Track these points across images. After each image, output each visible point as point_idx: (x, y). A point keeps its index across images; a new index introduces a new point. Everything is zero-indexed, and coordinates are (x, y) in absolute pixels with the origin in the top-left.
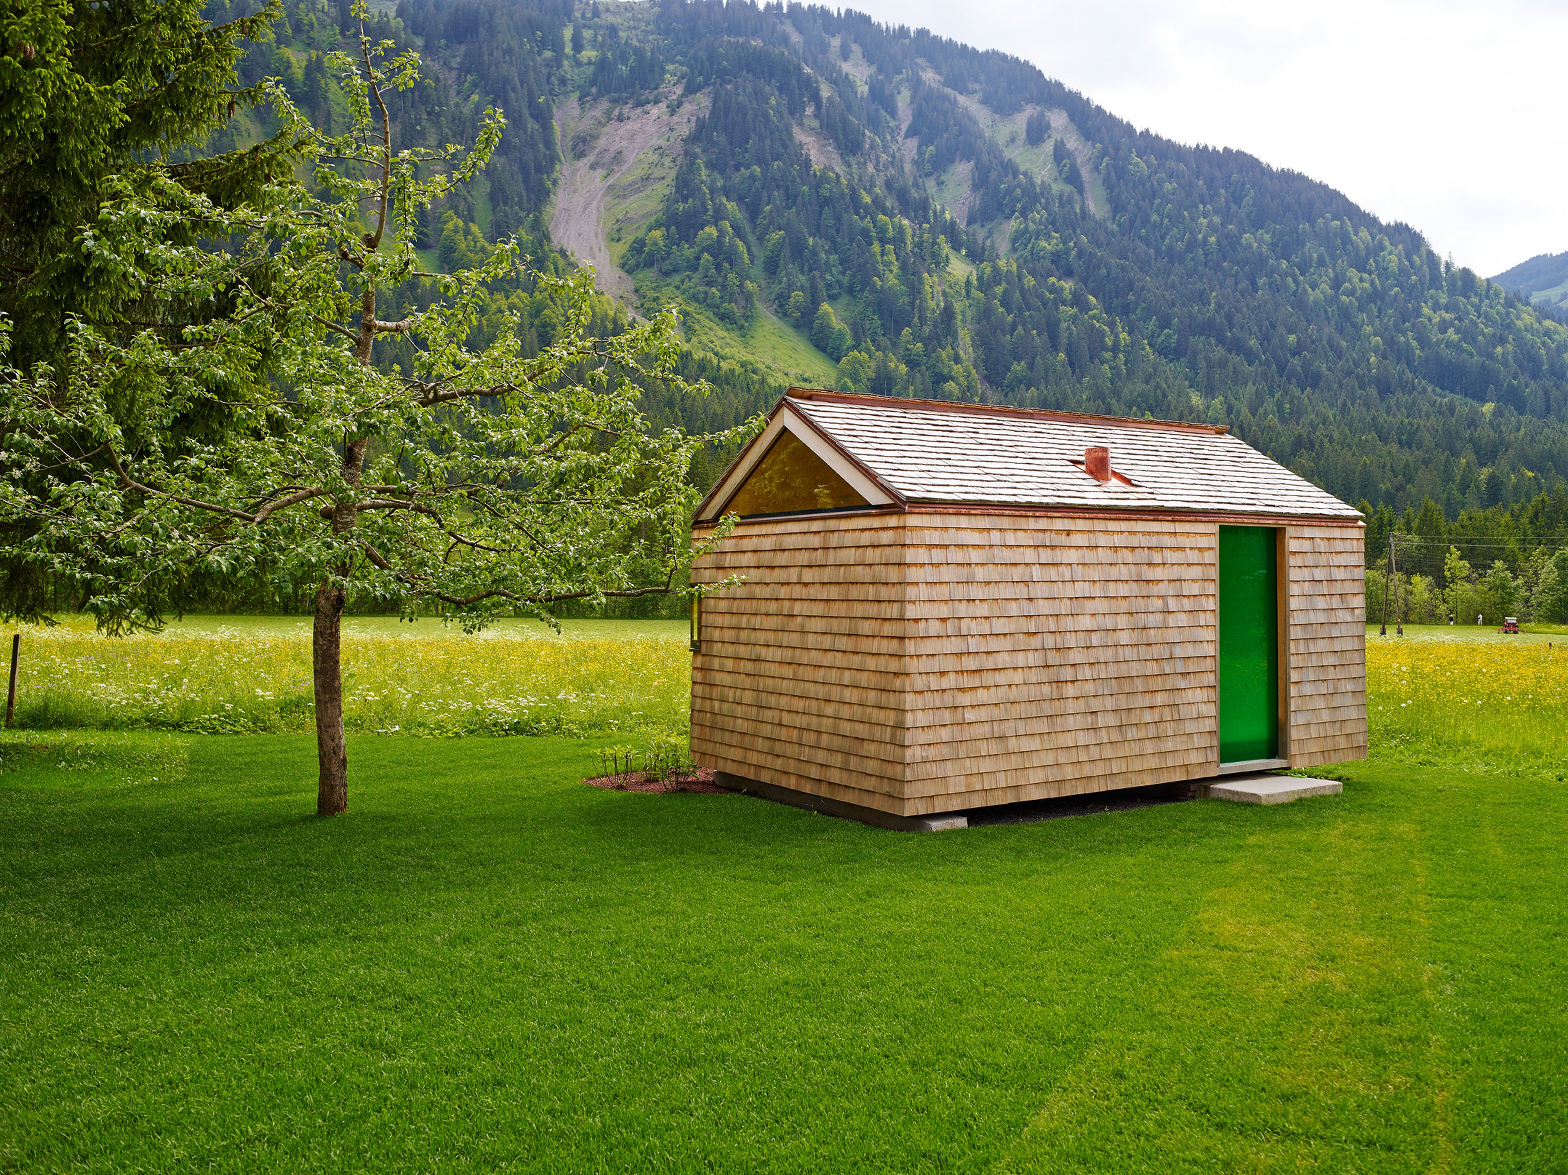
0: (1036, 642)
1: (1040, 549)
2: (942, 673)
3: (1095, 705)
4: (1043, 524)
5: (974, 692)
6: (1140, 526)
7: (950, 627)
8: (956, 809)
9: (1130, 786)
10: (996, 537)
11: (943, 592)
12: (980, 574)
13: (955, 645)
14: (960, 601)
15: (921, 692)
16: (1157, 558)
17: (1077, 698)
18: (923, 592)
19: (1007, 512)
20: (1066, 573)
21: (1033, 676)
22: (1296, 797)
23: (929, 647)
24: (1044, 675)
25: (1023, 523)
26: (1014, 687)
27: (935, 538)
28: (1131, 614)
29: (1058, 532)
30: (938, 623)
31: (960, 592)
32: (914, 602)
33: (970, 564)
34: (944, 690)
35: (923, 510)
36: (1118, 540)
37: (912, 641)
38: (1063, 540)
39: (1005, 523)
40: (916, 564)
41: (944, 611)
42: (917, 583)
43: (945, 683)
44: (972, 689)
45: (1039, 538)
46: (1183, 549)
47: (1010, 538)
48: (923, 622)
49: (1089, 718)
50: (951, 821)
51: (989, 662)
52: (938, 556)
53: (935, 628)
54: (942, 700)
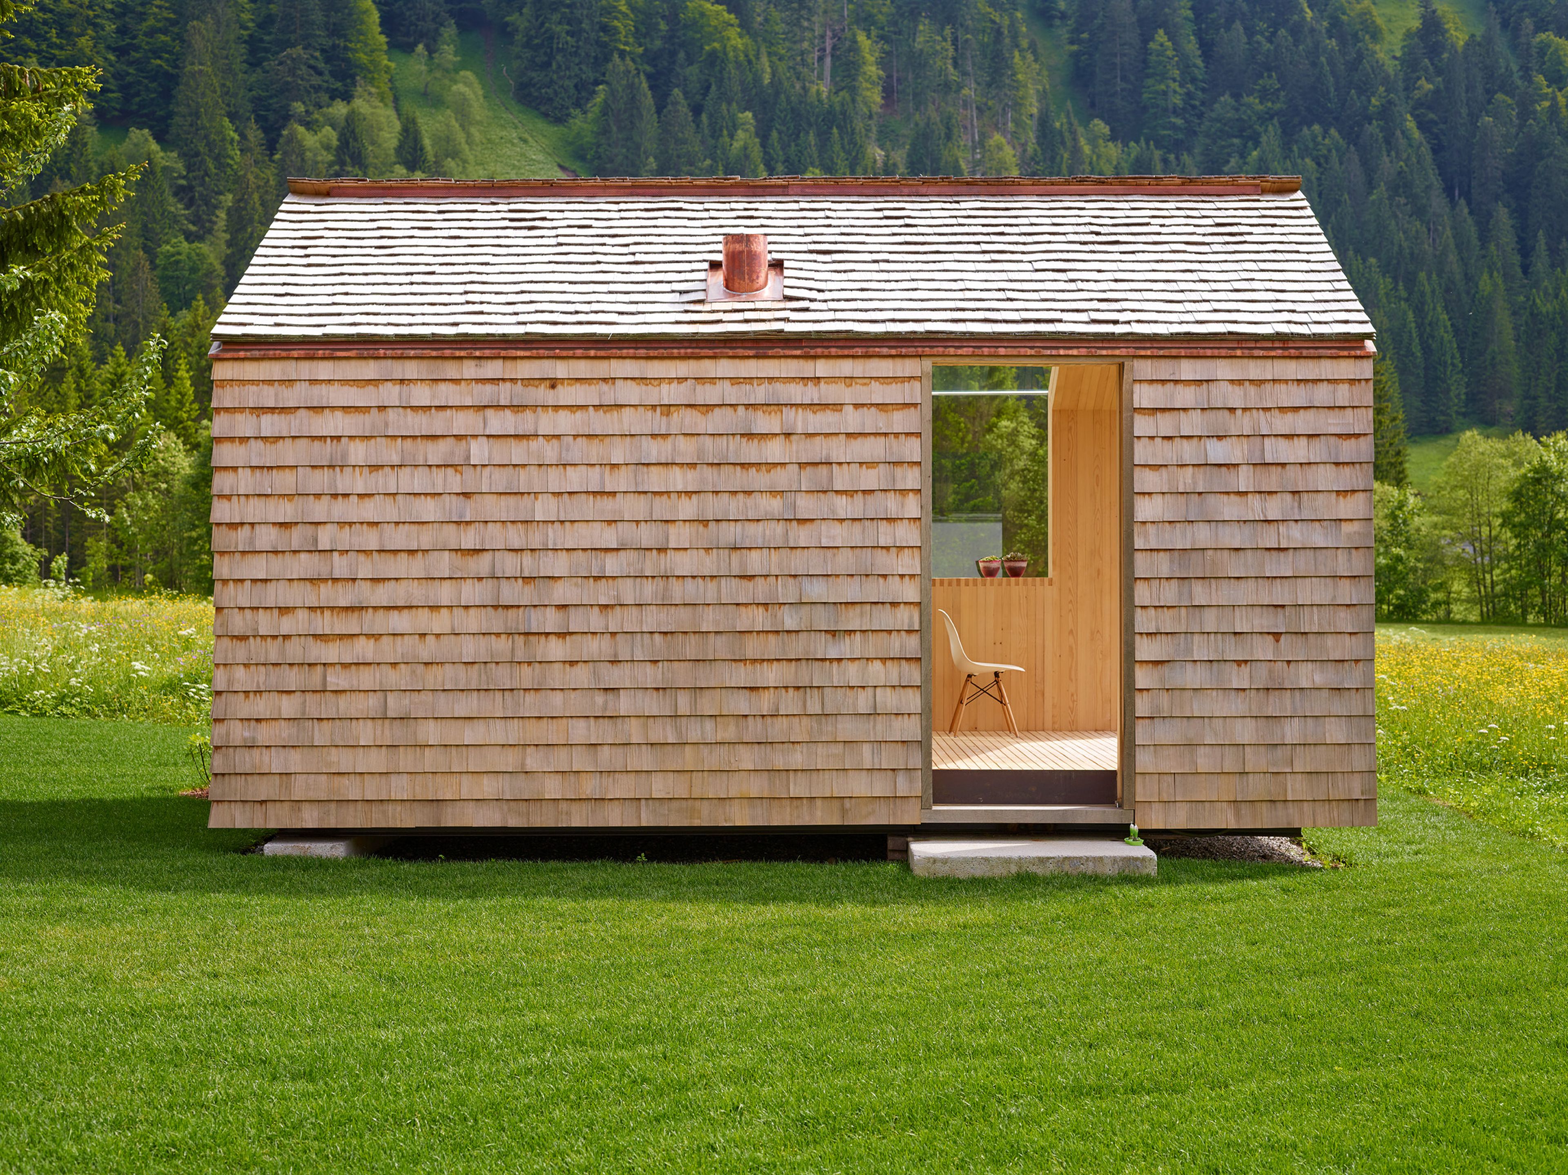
0: (482, 564)
1: (490, 413)
2: (284, 610)
3: (614, 676)
4: (493, 369)
5: (347, 642)
6: (725, 367)
7: (296, 538)
8: (310, 825)
9: (696, 823)
10: (390, 394)
11: (285, 482)
12: (358, 453)
13: (305, 565)
14: (318, 496)
15: (243, 638)
16: (764, 423)
17: (572, 663)
18: (245, 482)
19: (412, 353)
20: (550, 452)
21: (473, 621)
22: (1014, 869)
23: (258, 568)
24: (497, 622)
25: (451, 370)
26: (430, 639)
27: (268, 397)
28: (705, 523)
29: (528, 382)
30: (274, 531)
31: (319, 481)
32: (229, 497)
33: (339, 438)
34: (286, 637)
35: (242, 354)
36: (669, 394)
37: (226, 558)
38: (542, 395)
39: (411, 369)
40: (232, 439)
41: (285, 511)
42: (235, 469)
43: (287, 625)
44: (341, 637)
45: (485, 395)
46: (837, 407)
47: (422, 395)
48: (247, 528)
49: (600, 699)
50: (301, 845)
51: (382, 595)
52: (269, 425)
53: (266, 538)
54: (282, 652)
